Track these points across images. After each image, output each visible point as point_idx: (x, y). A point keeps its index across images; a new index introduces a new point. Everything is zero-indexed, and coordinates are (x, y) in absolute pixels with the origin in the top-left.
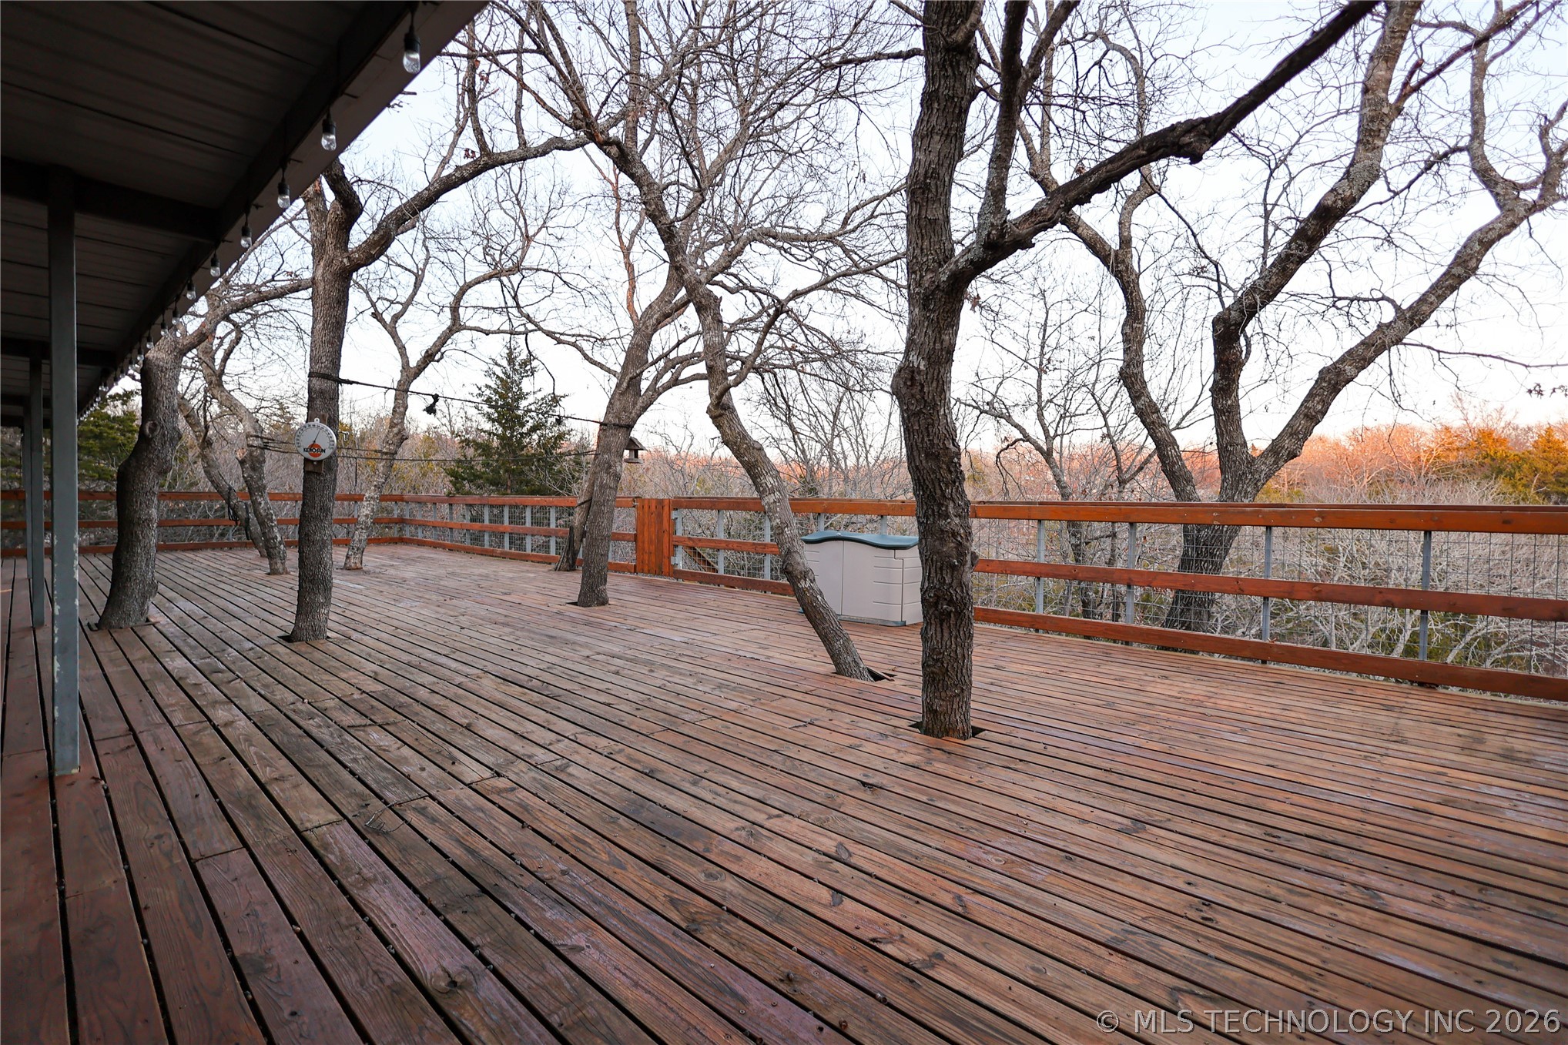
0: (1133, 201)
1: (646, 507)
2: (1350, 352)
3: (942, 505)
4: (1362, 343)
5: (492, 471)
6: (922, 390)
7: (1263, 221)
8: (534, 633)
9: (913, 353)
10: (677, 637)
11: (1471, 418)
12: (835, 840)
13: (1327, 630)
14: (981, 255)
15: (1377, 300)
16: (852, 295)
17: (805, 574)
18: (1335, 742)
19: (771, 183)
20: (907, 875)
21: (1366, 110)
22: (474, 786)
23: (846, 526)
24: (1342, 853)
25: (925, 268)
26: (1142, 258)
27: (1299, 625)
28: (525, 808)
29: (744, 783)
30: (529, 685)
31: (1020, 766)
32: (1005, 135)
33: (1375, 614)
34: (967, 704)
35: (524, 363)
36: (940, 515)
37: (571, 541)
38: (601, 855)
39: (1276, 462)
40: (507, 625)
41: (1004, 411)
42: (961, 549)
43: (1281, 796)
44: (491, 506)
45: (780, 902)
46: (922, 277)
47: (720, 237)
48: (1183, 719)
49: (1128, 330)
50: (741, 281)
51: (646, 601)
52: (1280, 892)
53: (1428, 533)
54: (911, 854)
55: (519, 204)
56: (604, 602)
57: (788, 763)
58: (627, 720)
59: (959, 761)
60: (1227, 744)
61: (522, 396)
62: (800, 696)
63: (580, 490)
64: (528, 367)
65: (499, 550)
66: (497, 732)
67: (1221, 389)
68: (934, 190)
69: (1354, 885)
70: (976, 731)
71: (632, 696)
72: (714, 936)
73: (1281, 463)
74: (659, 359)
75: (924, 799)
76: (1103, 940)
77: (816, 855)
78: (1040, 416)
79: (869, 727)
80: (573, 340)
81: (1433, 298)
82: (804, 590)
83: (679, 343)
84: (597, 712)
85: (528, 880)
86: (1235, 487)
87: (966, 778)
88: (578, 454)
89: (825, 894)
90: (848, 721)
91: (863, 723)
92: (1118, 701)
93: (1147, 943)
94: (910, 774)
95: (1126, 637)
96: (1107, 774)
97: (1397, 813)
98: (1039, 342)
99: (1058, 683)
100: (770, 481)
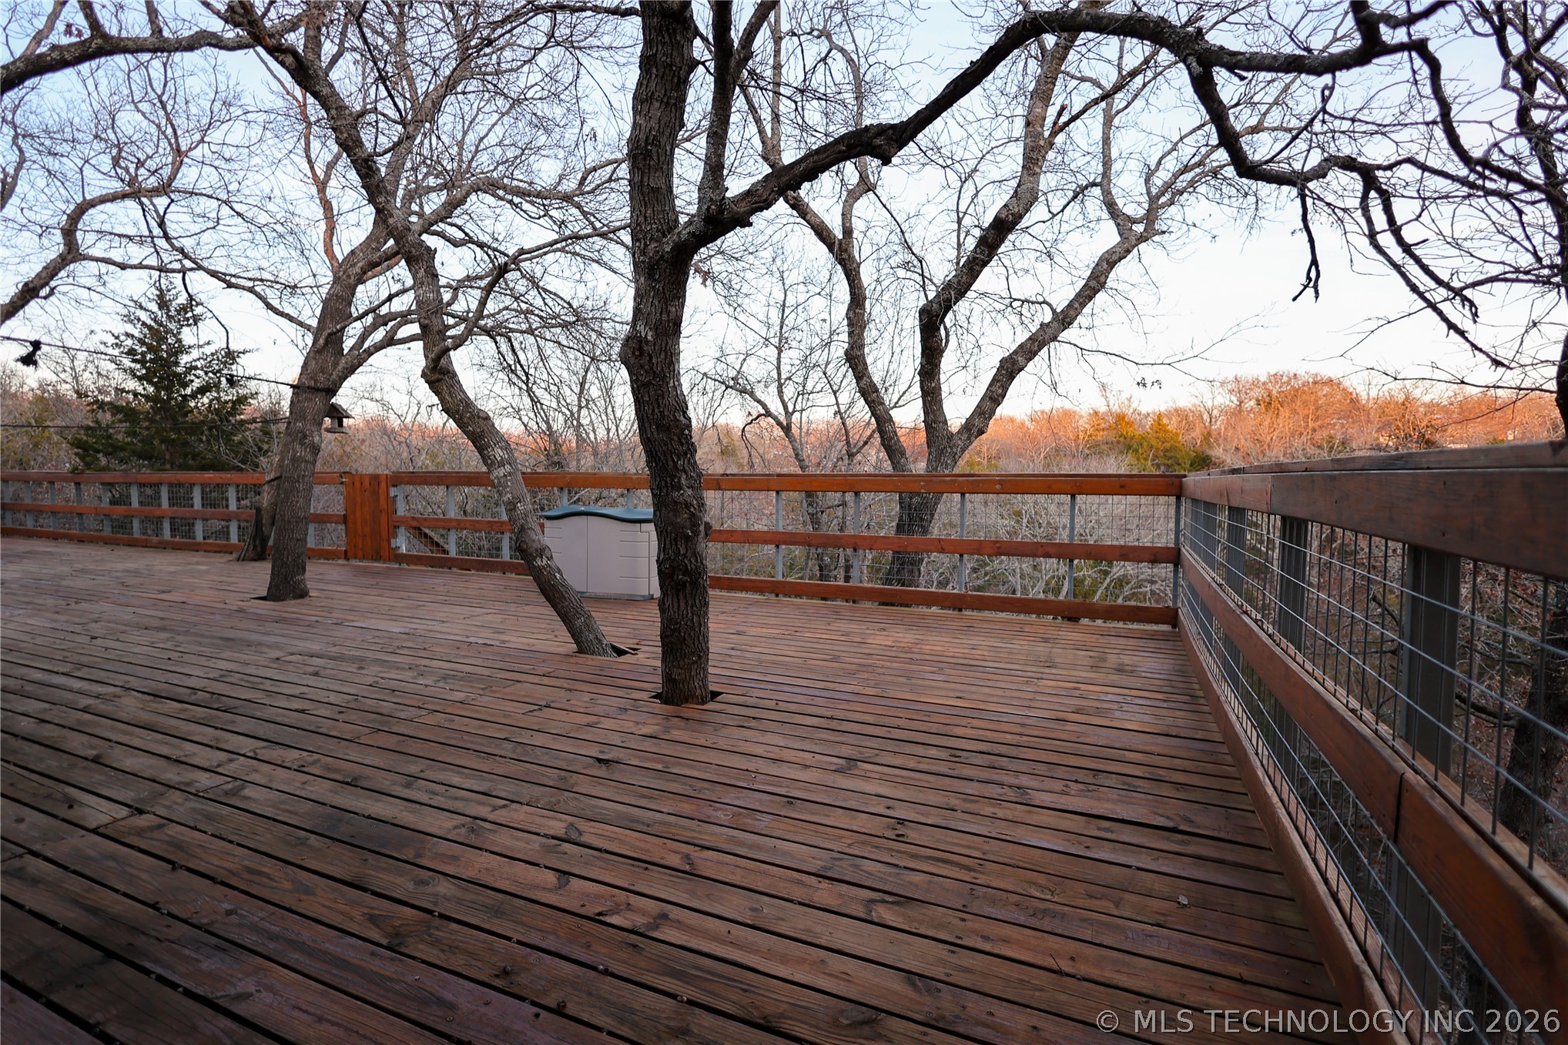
0: (853, 196)
1: (358, 485)
2: (1021, 346)
3: (675, 476)
4: (1030, 338)
5: (141, 441)
6: (650, 361)
7: (955, 226)
8: (202, 636)
9: (640, 323)
10: (396, 628)
11: (1111, 404)
12: (565, 821)
13: (1015, 581)
14: (702, 229)
15: (1040, 303)
16: (594, 261)
17: (542, 552)
18: (1007, 672)
19: (499, 130)
20: (638, 844)
21: (1028, 141)
22: (101, 830)
23: (597, 500)
24: (1004, 762)
25: (649, 236)
26: (863, 249)
27: (994, 577)
28: (178, 846)
29: (467, 777)
30: (193, 698)
31: (753, 723)
32: (721, 112)
33: (1050, 565)
34: (705, 670)
35: (183, 309)
36: (673, 487)
37: (258, 524)
38: (282, 883)
39: (969, 438)
40: (163, 629)
41: (748, 387)
42: (694, 520)
43: (964, 722)
44: (141, 485)
45: (501, 896)
46: (646, 245)
47: (439, 181)
48: (895, 665)
49: (851, 315)
50: (467, 234)
51: (360, 590)
52: (957, 802)
53: (1073, 497)
54: (643, 823)
55: (164, 107)
56: (303, 594)
57: (519, 749)
58: (326, 726)
59: (697, 726)
60: (927, 683)
61: (181, 349)
62: (536, 679)
63: (269, 465)
64: (190, 314)
65: (155, 539)
66: (140, 760)
67: (927, 373)
68: (655, 158)
69: (1010, 787)
70: (715, 695)
71: (333, 698)
72: (421, 946)
73: (973, 438)
74: (366, 314)
75: (659, 767)
76: (813, 871)
77: (544, 840)
78: (780, 393)
79: (609, 702)
80: (250, 284)
81: (1077, 305)
82: (540, 569)
83: (390, 298)
84: (286, 721)
85: (180, 930)
86: (938, 459)
87: (702, 742)
88: (265, 422)
89: (551, 877)
90: (587, 699)
91: (602, 700)
92: (843, 654)
93: (851, 865)
94: (648, 745)
95: (854, 596)
96: (829, 721)
97: (1045, 724)
98: (779, 322)
99: (792, 643)
100: (499, 453)
